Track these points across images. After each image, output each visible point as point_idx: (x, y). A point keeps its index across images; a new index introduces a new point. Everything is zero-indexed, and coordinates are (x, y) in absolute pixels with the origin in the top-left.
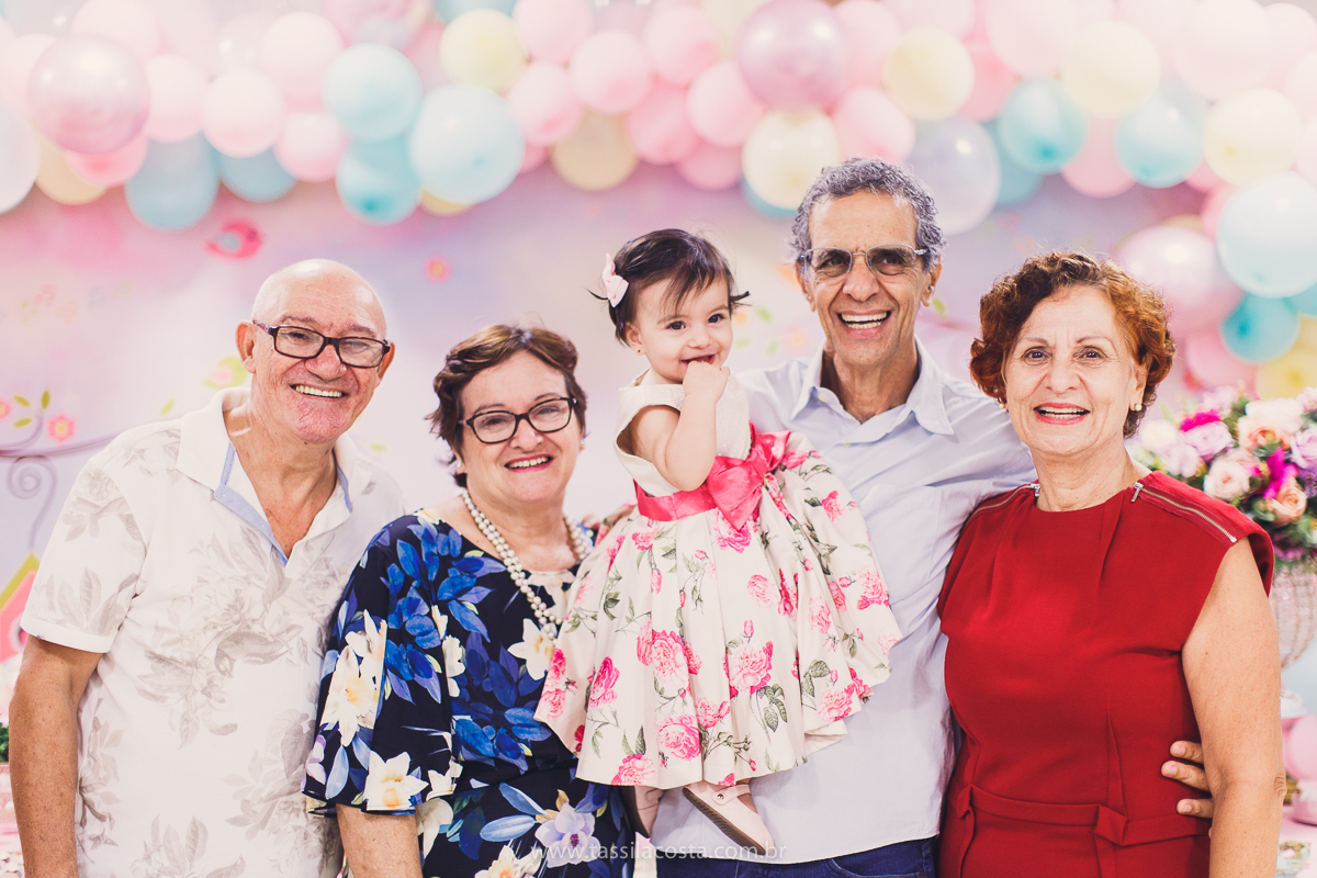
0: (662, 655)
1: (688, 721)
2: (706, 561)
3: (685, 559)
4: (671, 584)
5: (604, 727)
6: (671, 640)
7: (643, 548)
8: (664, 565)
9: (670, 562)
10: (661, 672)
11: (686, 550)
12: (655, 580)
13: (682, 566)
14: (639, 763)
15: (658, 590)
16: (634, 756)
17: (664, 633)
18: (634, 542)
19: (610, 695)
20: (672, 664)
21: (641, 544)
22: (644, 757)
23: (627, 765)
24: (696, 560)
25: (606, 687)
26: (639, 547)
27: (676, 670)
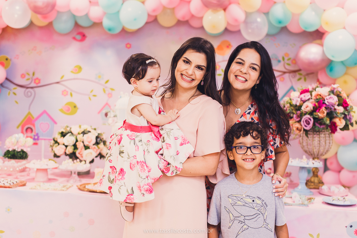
0: (141, 167)
1: (149, 184)
2: (150, 142)
3: (144, 143)
4: (141, 149)
5: (122, 187)
6: (143, 163)
7: (131, 139)
8: (139, 144)
9: (140, 143)
10: (141, 172)
11: (145, 140)
12: (137, 148)
13: (144, 144)
14: (132, 197)
15: (138, 151)
16: (130, 195)
17: (141, 161)
18: (128, 137)
19: (123, 178)
20: (144, 169)
21: (130, 138)
22: (133, 195)
23: (128, 197)
24: (147, 143)
25: (122, 176)
26: (130, 139)
27: (145, 171)
